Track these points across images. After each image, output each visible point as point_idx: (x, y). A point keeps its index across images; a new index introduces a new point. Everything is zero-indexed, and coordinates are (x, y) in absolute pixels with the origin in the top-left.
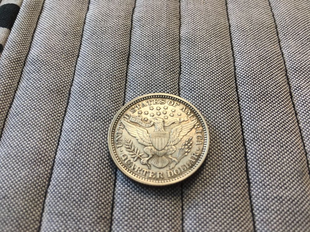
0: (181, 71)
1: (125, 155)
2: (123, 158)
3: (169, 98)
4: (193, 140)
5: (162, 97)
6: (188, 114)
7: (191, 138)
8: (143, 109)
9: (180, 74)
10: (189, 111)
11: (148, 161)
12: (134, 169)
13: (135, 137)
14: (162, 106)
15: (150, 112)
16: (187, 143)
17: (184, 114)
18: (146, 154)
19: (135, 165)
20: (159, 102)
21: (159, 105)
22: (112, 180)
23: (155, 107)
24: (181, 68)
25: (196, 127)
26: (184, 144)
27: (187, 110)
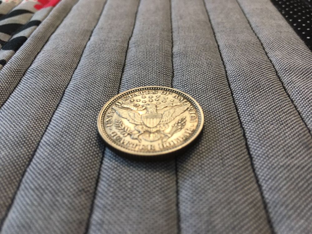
0: (173, 75)
1: (115, 132)
2: (112, 135)
3: (162, 90)
4: (186, 119)
5: (155, 89)
6: (181, 100)
7: (184, 118)
8: (135, 98)
9: (173, 77)
10: (182, 98)
11: (139, 136)
12: (123, 143)
13: (126, 118)
14: (154, 95)
15: (142, 100)
16: (180, 121)
17: (177, 100)
18: (137, 131)
19: (124, 140)
20: (152, 92)
21: (152, 95)
22: (99, 158)
23: (147, 96)
24: (173, 73)
25: (189, 109)
26: (177, 122)
27: (179, 97)
